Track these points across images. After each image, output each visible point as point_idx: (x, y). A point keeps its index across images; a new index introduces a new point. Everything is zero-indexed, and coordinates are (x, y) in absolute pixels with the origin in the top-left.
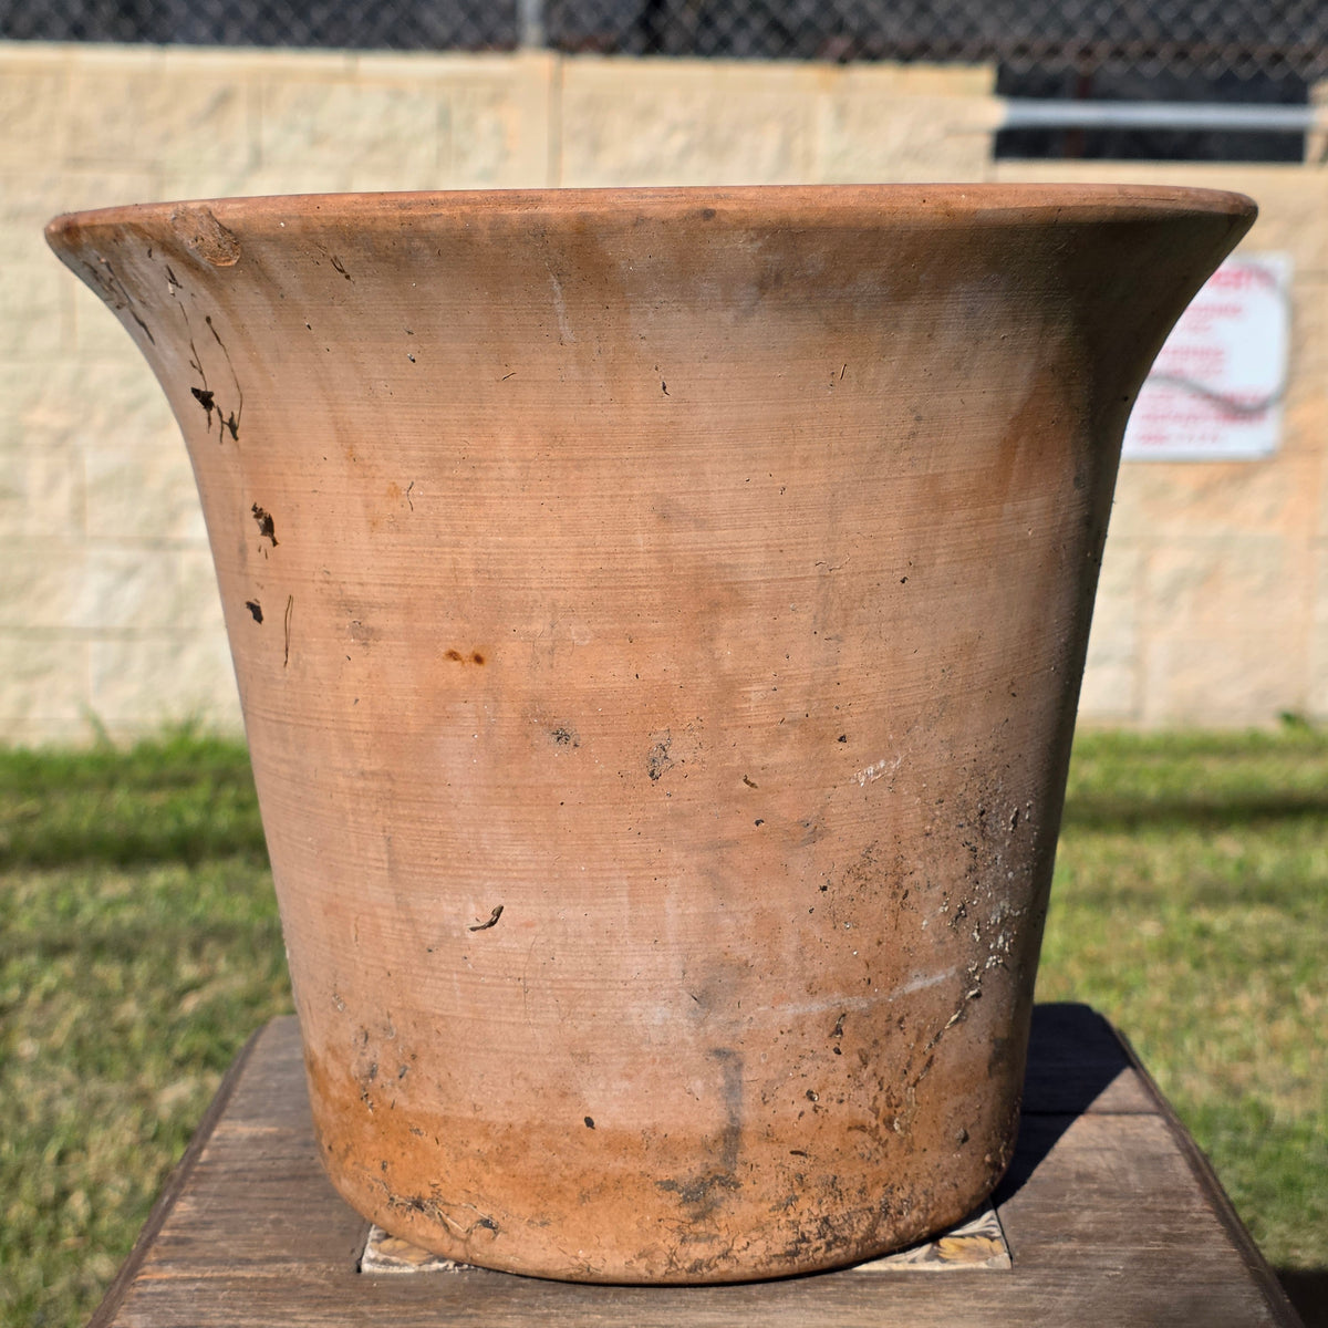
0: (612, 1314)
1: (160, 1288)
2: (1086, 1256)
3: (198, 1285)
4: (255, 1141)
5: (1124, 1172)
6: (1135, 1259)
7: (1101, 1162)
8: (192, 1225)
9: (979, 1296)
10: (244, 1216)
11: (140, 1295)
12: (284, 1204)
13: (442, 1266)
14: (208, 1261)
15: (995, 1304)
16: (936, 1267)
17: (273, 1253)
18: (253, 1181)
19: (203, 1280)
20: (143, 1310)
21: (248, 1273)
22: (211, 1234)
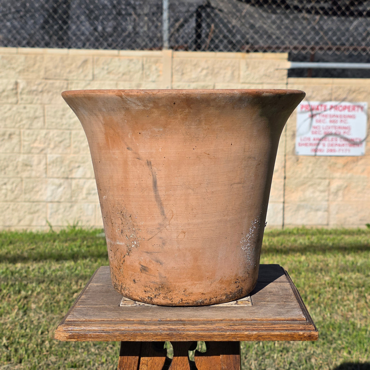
0: (170, 312)
1: (79, 309)
2: (268, 304)
3: (87, 308)
4: (98, 286)
5: (279, 291)
6: (278, 305)
7: (274, 290)
8: (85, 299)
9: (244, 310)
10: (96, 298)
11: (75, 310)
12: (104, 296)
13: (136, 305)
14: (88, 305)
15: (248, 311)
16: (237, 305)
17: (102, 303)
18: (97, 293)
19: (88, 307)
20: (76, 312)
21: (97, 306)
22: (89, 301)
